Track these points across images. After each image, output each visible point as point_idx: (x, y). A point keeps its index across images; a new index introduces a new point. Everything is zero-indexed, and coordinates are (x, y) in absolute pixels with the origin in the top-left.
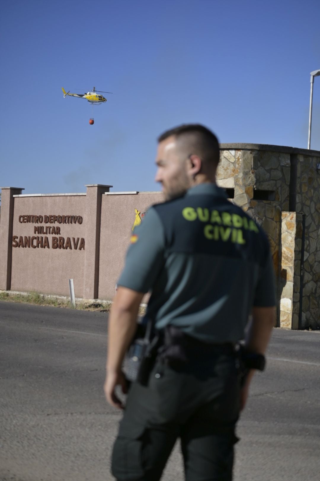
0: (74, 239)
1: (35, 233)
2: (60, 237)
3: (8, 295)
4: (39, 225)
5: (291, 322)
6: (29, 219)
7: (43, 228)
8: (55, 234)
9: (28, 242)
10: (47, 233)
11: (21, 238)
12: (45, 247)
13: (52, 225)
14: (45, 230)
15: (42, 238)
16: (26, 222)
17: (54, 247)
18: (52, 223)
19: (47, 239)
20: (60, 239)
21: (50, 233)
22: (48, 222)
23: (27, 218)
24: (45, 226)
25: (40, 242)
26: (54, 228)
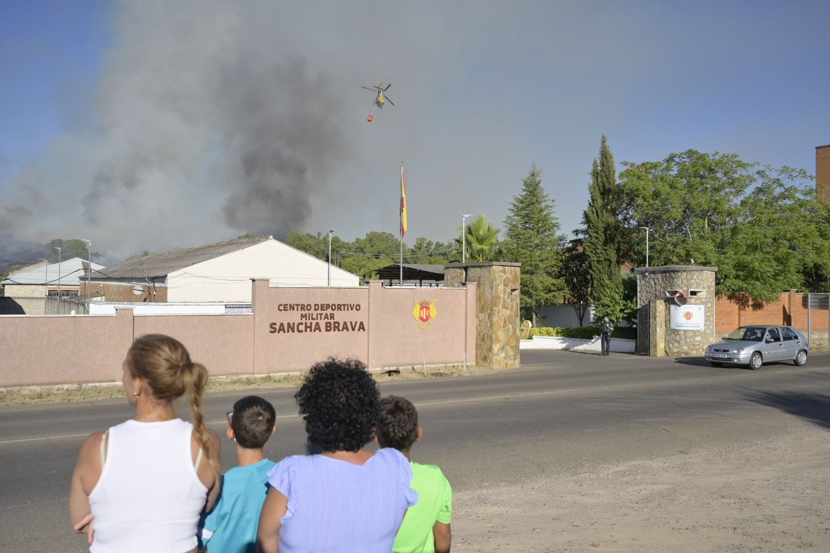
0: (351, 323)
1: (302, 319)
4: (303, 313)
6: (292, 308)
7: (312, 314)
8: (328, 319)
9: (291, 328)
10: (317, 319)
11: (282, 324)
12: (314, 331)
13: (324, 312)
14: (315, 317)
15: (311, 323)
16: (287, 310)
17: (327, 330)
18: (324, 310)
19: (317, 324)
20: (335, 323)
21: (321, 319)
22: (318, 310)
23: (288, 306)
24: (315, 313)
25: (308, 327)
26: (326, 314)
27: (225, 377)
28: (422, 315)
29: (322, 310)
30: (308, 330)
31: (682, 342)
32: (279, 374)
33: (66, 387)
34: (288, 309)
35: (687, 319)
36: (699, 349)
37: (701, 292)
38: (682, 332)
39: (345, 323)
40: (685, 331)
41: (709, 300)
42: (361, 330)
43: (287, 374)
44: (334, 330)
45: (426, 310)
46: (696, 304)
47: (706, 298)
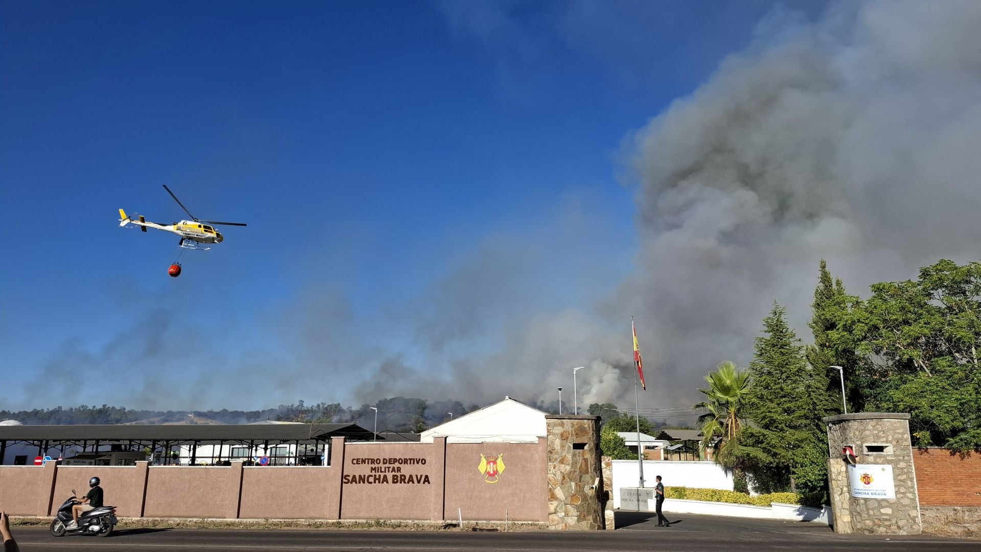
0: (417, 476)
1: (371, 472)
2: (401, 475)
3: (340, 523)
4: (373, 466)
5: (614, 525)
6: (363, 461)
7: (381, 467)
8: (395, 472)
9: (362, 479)
10: (385, 472)
11: (354, 477)
12: (382, 483)
13: (392, 466)
14: (383, 470)
15: (380, 476)
16: (359, 464)
17: (394, 482)
18: (392, 464)
19: (385, 477)
20: (401, 476)
21: (389, 472)
22: (386, 463)
23: (361, 460)
24: (383, 466)
25: (377, 479)
26: (394, 468)
27: (304, 520)
28: (488, 469)
29: (390, 463)
30: (377, 481)
31: (863, 515)
32: (349, 520)
33: (195, 520)
34: (360, 462)
35: (865, 483)
36: (890, 526)
37: (887, 447)
38: (862, 501)
39: (411, 476)
40: (866, 500)
41: (901, 458)
42: (426, 483)
43: (355, 521)
44: (401, 483)
45: (494, 464)
46: (877, 463)
47: (895, 455)
